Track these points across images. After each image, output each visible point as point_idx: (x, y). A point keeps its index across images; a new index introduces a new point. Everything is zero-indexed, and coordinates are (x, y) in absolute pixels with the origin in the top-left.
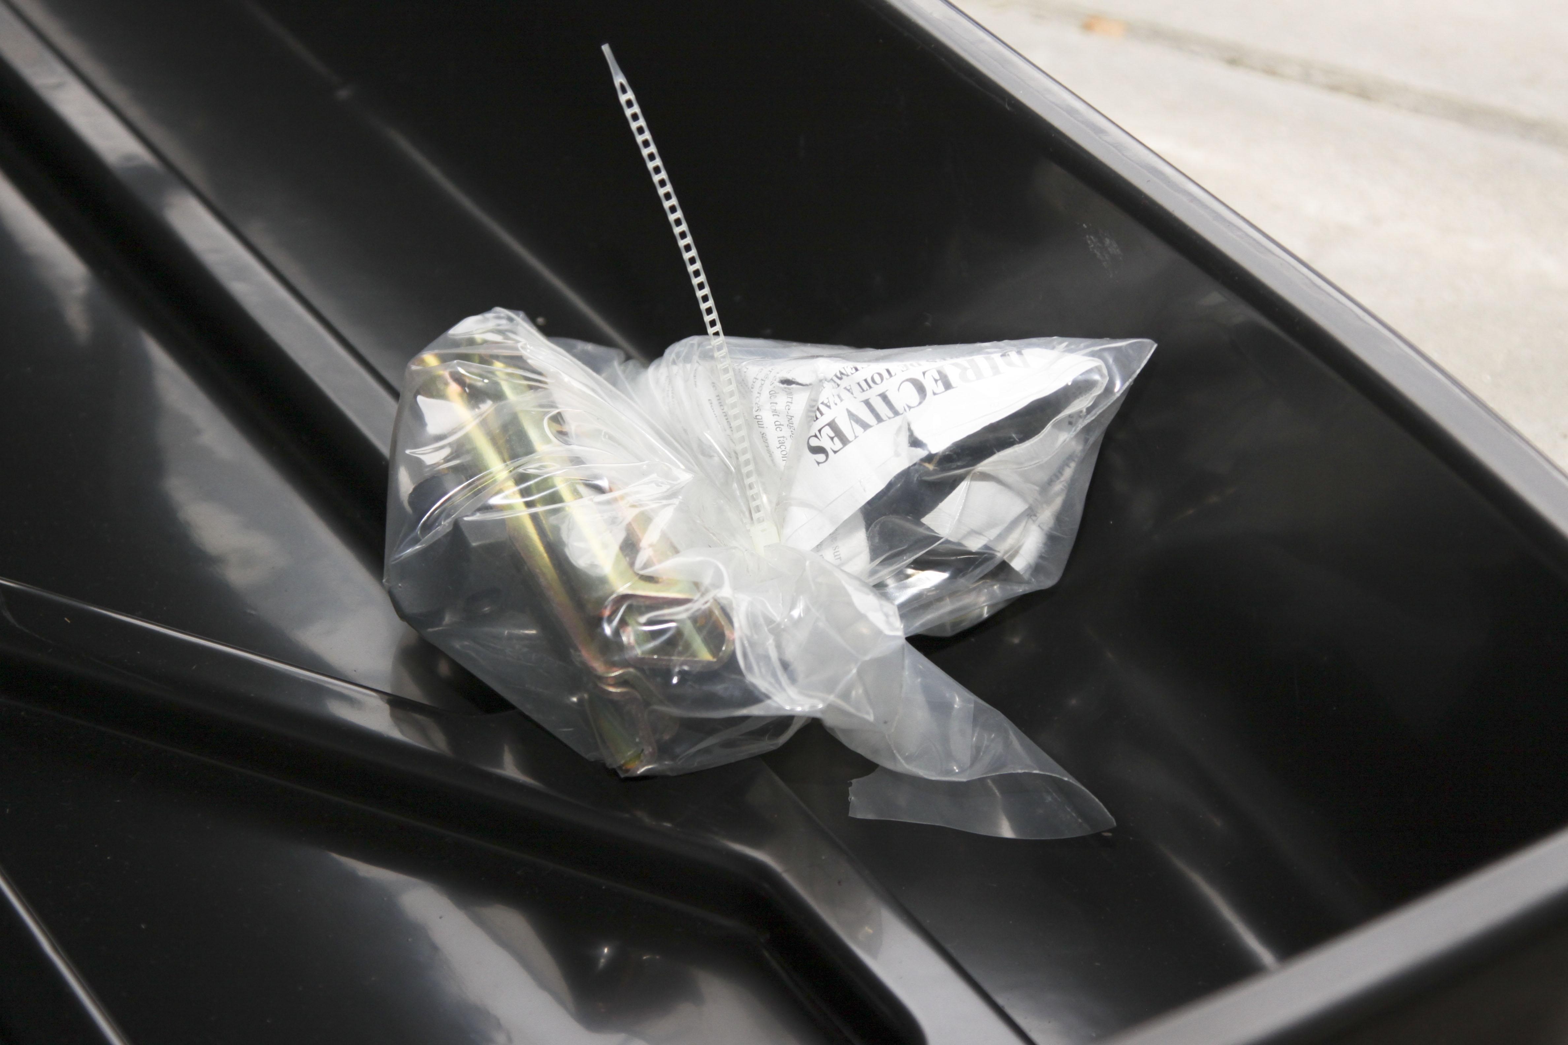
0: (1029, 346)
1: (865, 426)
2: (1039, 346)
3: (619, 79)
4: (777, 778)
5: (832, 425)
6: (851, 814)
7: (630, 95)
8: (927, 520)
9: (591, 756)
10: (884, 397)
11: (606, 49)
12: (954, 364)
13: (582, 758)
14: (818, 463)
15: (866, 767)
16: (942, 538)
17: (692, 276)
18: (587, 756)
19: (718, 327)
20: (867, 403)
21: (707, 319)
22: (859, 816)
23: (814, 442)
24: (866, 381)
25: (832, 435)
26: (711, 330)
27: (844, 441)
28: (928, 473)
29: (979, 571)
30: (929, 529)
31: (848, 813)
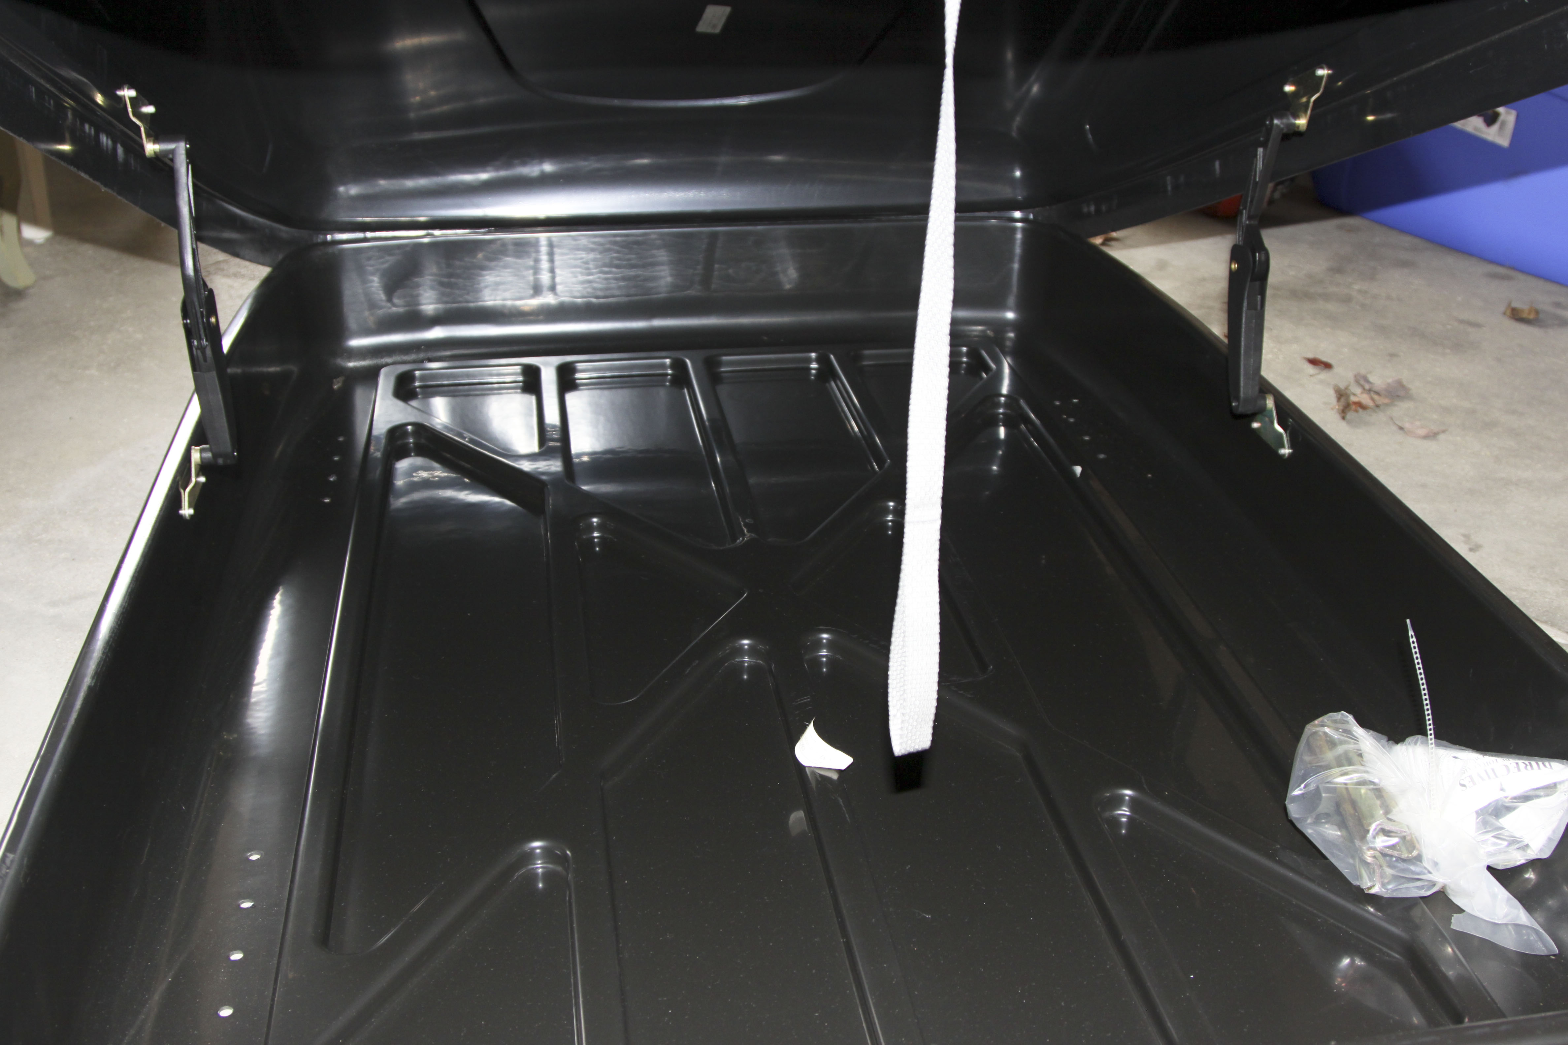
0: (1553, 761)
1: (1483, 779)
2: (1558, 762)
3: (1411, 633)
4: (1425, 907)
5: (1470, 777)
6: (1452, 927)
7: (1414, 639)
8: (1500, 820)
9: (1355, 883)
10: (1493, 770)
11: (1408, 621)
12: (1523, 763)
13: (1351, 884)
14: (1462, 790)
15: (1460, 910)
16: (1505, 829)
17: (1426, 715)
18: (1353, 883)
19: (1433, 736)
20: (1486, 771)
21: (1429, 732)
22: (1453, 928)
23: (1462, 782)
24: (1487, 763)
25: (1470, 780)
26: (1429, 737)
27: (1474, 784)
28: (1505, 802)
29: (1517, 846)
30: (1501, 824)
31: (1450, 925)
